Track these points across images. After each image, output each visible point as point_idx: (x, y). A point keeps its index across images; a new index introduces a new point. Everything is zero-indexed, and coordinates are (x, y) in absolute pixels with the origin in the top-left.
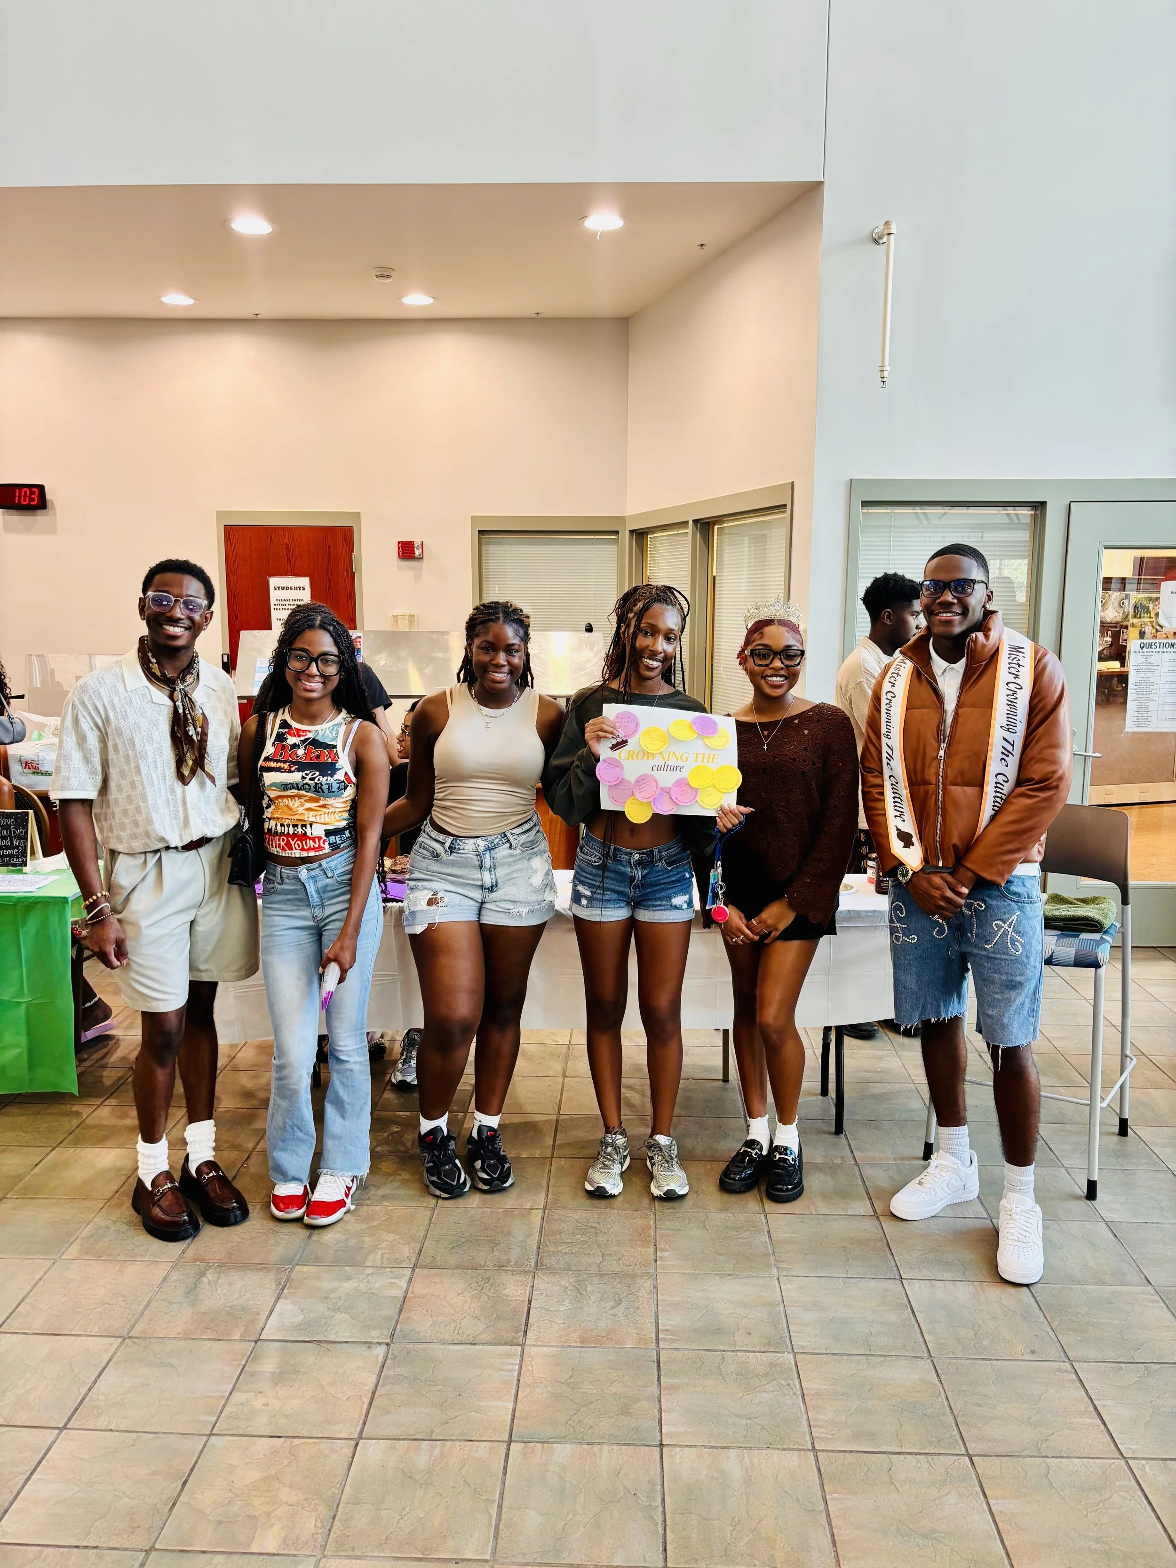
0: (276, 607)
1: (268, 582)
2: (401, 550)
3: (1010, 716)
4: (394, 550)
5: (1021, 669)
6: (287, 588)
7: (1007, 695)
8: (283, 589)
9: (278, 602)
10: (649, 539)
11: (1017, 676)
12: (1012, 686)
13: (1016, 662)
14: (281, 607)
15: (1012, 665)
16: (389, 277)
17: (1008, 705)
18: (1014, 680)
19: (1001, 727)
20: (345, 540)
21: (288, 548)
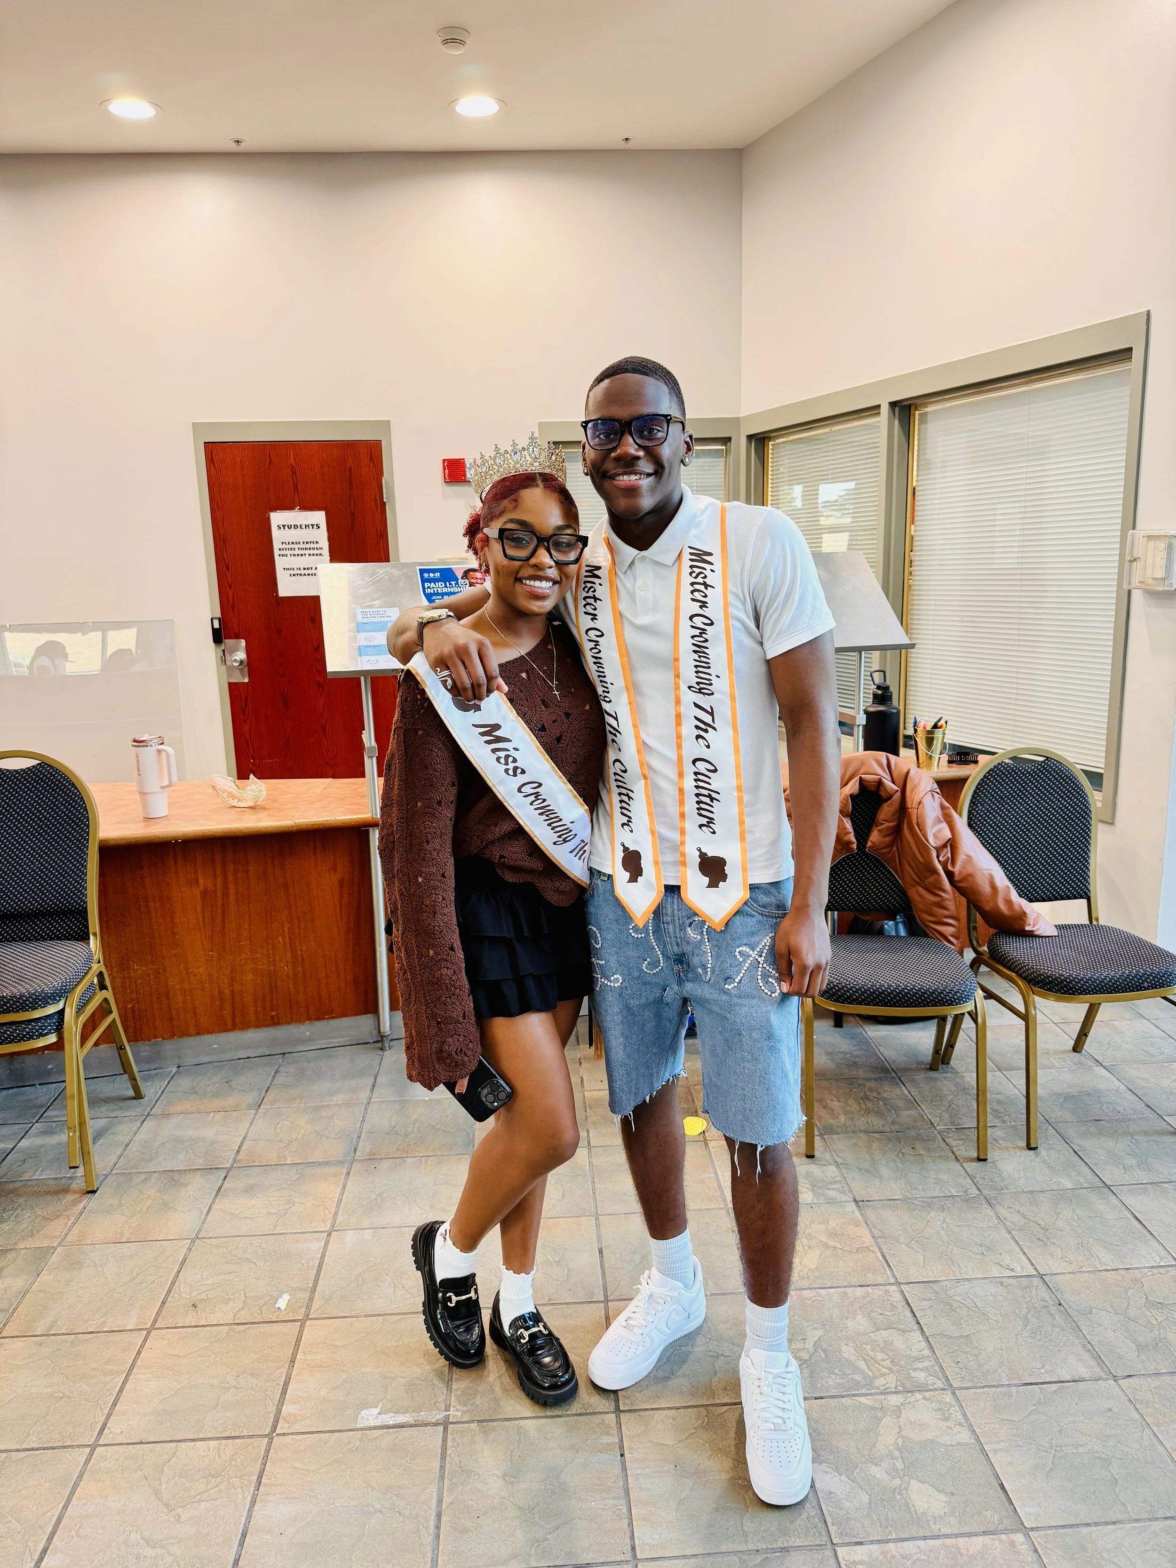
0: (282, 552)
1: (269, 518)
2: (447, 471)
3: (700, 669)
4: (438, 472)
5: (709, 591)
6: (296, 527)
7: (693, 637)
8: (290, 527)
9: (284, 546)
10: (771, 447)
11: (704, 605)
12: (698, 621)
13: (701, 581)
14: (289, 552)
15: (697, 587)
16: (462, 42)
17: (695, 652)
18: (700, 612)
19: (689, 687)
20: (371, 459)
21: (294, 473)
